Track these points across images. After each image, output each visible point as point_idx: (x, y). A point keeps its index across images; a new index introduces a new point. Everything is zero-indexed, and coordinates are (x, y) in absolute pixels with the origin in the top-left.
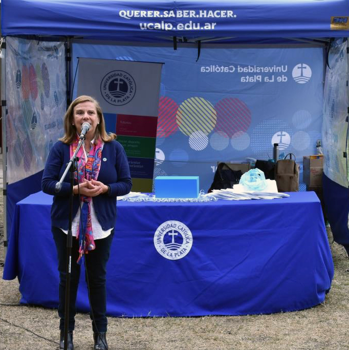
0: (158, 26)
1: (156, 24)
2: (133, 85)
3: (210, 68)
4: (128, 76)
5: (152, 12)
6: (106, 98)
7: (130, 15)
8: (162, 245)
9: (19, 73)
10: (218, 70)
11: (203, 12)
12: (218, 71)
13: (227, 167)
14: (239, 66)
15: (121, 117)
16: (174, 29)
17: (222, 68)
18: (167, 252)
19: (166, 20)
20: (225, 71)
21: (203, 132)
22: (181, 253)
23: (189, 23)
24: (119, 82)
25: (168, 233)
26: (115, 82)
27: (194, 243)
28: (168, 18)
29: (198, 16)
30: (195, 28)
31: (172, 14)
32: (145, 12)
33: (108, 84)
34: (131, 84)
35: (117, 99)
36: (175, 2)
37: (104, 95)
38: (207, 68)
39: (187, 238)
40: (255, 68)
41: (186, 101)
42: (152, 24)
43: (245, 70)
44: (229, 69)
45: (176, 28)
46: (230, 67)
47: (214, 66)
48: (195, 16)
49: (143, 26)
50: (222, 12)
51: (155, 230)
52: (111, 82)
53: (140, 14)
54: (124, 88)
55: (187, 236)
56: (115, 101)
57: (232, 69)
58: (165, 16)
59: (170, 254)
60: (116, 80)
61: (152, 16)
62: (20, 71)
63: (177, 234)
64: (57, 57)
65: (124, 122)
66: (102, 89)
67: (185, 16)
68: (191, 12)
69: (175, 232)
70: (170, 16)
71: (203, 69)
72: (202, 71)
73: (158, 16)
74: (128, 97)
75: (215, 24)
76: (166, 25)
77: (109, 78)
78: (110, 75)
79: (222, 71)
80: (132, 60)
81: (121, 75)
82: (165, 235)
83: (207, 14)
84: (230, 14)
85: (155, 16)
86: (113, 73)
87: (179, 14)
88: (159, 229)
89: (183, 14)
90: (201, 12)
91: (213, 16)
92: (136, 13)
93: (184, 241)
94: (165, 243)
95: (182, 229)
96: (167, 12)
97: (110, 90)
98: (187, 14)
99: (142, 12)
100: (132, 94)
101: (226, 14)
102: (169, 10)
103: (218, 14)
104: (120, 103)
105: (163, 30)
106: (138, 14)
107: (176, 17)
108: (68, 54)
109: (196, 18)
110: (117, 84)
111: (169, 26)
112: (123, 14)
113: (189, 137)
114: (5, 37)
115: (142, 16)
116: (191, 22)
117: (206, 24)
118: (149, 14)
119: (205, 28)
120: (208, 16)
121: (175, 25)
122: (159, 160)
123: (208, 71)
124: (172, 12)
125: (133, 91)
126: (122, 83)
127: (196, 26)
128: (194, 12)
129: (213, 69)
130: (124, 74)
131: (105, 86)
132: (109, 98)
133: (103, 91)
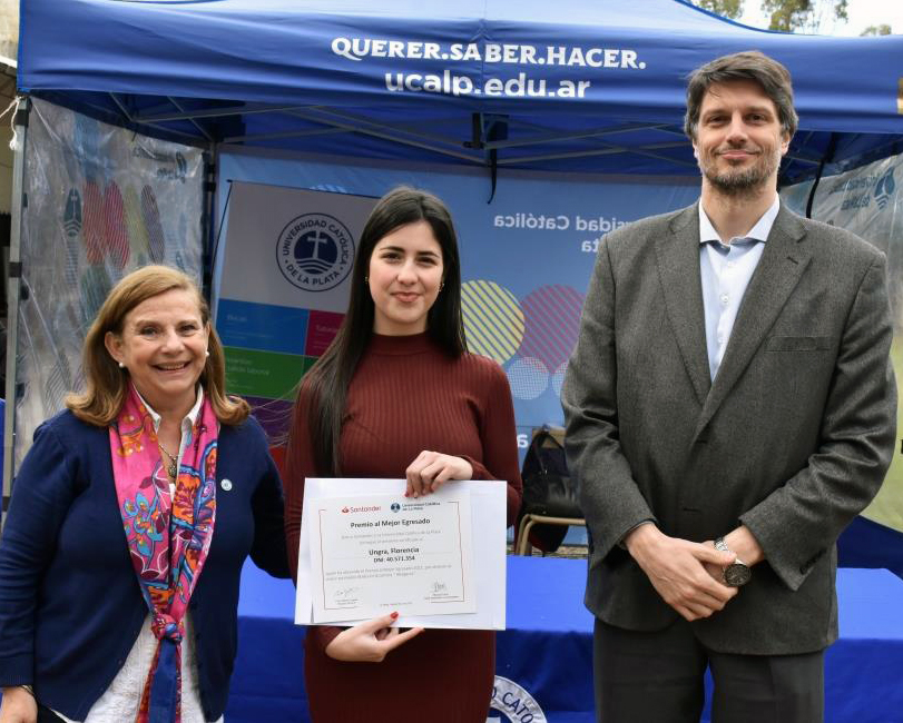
0: (433, 81)
1: (428, 77)
2: (349, 248)
3: (515, 218)
4: (338, 226)
5: (420, 44)
6: (288, 274)
7: (361, 49)
9: (74, 198)
10: (532, 223)
11: (556, 51)
12: (532, 227)
13: (554, 441)
14: (578, 218)
15: (319, 317)
16: (478, 92)
17: (542, 219)
19: (457, 69)
20: (548, 227)
23: (518, 78)
24: (317, 240)
26: (310, 239)
28: (460, 63)
29: (541, 61)
30: (532, 93)
31: (472, 53)
32: (401, 45)
33: (295, 239)
34: (344, 245)
35: (311, 277)
36: (482, 21)
37: (284, 266)
38: (508, 218)
40: (614, 223)
42: (418, 77)
43: (591, 226)
44: (557, 222)
45: (483, 91)
46: (560, 218)
47: (523, 215)
48: (533, 61)
49: (394, 83)
50: (608, 53)
52: (300, 240)
53: (386, 48)
54: (329, 252)
56: (306, 280)
57: (563, 223)
58: (453, 57)
60: (313, 234)
61: (419, 56)
62: (77, 194)
64: (184, 180)
65: (323, 330)
66: (281, 252)
67: (507, 59)
68: (524, 48)
70: (467, 56)
71: (498, 221)
72: (496, 224)
73: (437, 57)
74: (336, 274)
75: (588, 84)
76: (456, 81)
77: (298, 229)
78: (297, 223)
79: (541, 227)
80: (343, 190)
81: (323, 224)
83: (568, 57)
84: (629, 58)
85: (427, 56)
87: (493, 54)
89: (502, 53)
90: (551, 49)
91: (582, 64)
92: (376, 46)
95: (515, 705)
96: (460, 46)
98: (512, 54)
99: (392, 44)
101: (619, 58)
102: (466, 42)
103: (596, 58)
104: (317, 287)
105: (447, 94)
106: (381, 48)
107: (483, 62)
108: (211, 176)
109: (538, 66)
110: (314, 243)
111: (463, 85)
112: (341, 47)
114: (27, 97)
115: (391, 55)
116: (522, 76)
117: (562, 83)
118: (413, 50)
119: (561, 93)
120: (570, 63)
121: (479, 82)
123: (511, 225)
124: (473, 47)
125: (349, 261)
126: (325, 241)
127: (536, 88)
128: (533, 50)
129: (521, 221)
130: (330, 222)
131: (286, 246)
132: (294, 273)
133: (282, 259)
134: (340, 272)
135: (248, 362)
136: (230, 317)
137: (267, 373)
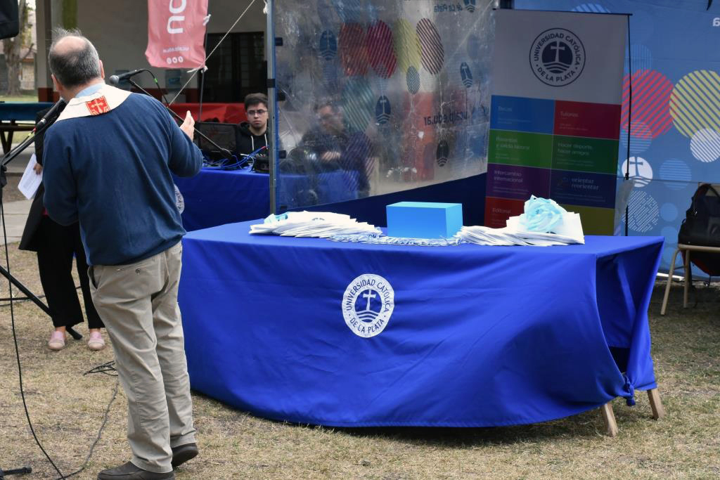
2: (581, 52)
4: (572, 37)
6: (539, 74)
8: (353, 312)
15: (562, 106)
18: (357, 325)
21: (714, 130)
22: (377, 327)
24: (558, 48)
25: (362, 293)
26: (552, 48)
27: (395, 310)
33: (541, 51)
34: (577, 51)
35: (555, 76)
37: (536, 69)
39: (387, 303)
41: (686, 77)
51: (344, 289)
52: (545, 49)
54: (566, 57)
55: (387, 300)
56: (552, 79)
59: (361, 328)
60: (554, 44)
63: (374, 296)
65: (566, 114)
66: (533, 59)
69: (373, 292)
71: (716, 22)
72: (714, 24)
74: (573, 72)
77: (543, 41)
78: (543, 36)
81: (561, 36)
82: (359, 297)
86: (549, 33)
88: (351, 286)
93: (383, 309)
94: (357, 310)
95: (382, 288)
97: (544, 61)
100: (580, 67)
104: (559, 83)
110: (555, 50)
113: (690, 138)
122: (644, 179)
125: (582, 62)
126: (563, 48)
130: (566, 34)
131: (536, 54)
132: (543, 74)
133: (534, 63)
134: (575, 70)
135: (515, 141)
136: (500, 108)
137: (528, 148)
